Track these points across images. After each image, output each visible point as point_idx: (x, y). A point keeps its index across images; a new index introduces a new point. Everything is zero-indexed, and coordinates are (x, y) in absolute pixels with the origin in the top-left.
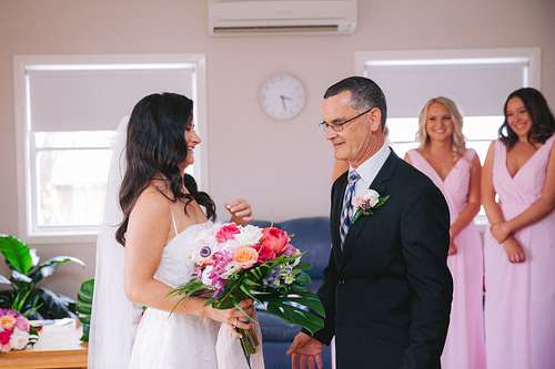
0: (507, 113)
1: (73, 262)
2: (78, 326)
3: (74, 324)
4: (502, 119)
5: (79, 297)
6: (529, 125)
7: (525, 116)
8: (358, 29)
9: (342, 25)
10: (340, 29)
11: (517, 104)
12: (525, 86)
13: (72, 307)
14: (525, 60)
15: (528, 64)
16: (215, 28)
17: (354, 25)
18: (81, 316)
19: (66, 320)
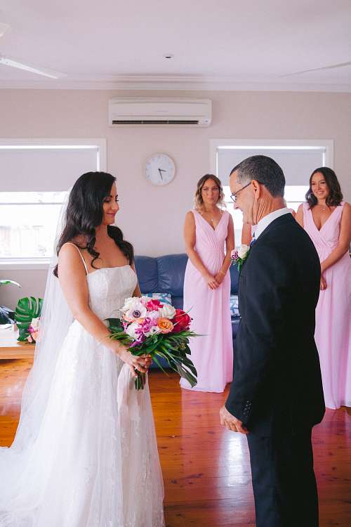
0: (311, 183)
1: (13, 284)
2: (15, 330)
3: (13, 328)
4: (308, 188)
5: (17, 309)
6: (326, 193)
7: (324, 187)
8: (212, 124)
9: (201, 121)
10: (199, 123)
11: (319, 178)
12: (324, 166)
13: (11, 315)
14: (324, 148)
15: (325, 151)
16: (115, 122)
17: (210, 121)
18: (18, 323)
19: (7, 325)
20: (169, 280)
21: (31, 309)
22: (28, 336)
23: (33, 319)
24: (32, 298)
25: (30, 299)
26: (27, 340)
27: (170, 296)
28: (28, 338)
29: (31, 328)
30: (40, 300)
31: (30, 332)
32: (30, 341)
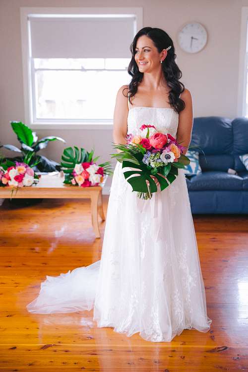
1: (59, 140)
2: (62, 177)
3: (59, 175)
5: (63, 157)
13: (57, 168)
19: (54, 173)
20: (197, 139)
21: (75, 157)
22: (72, 179)
23: (76, 165)
24: (75, 147)
25: (74, 149)
26: (71, 183)
27: (197, 153)
28: (72, 181)
29: (75, 173)
30: (82, 149)
31: (74, 176)
32: (74, 183)
